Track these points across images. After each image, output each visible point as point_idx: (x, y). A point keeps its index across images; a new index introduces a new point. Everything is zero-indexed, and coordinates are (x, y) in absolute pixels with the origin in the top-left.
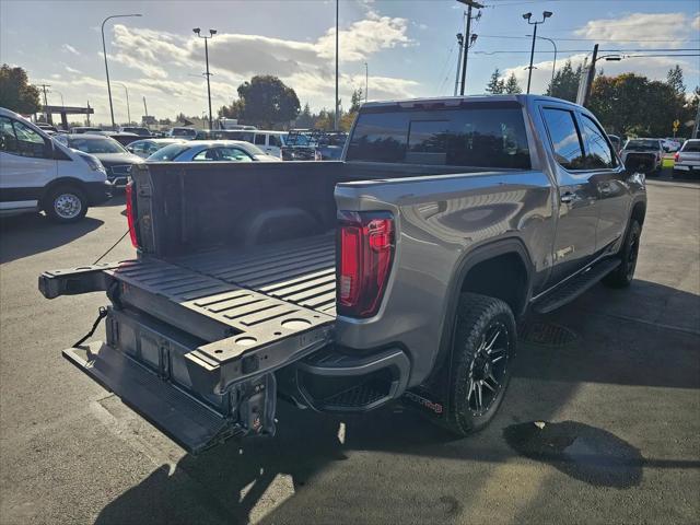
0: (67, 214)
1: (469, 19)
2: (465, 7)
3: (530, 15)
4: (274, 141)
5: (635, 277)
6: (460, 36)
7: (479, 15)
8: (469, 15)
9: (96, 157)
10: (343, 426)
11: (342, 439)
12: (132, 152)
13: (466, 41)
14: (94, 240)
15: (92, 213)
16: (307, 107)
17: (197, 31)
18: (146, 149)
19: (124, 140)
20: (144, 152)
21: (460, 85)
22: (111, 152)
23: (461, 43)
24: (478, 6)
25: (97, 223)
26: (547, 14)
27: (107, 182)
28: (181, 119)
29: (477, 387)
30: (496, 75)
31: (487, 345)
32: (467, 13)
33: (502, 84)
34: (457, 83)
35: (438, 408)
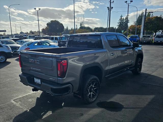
0: (2, 61)
3: (127, 2)
4: (56, 39)
5: (141, 72)
6: (108, 8)
8: (110, 2)
9: (8, 45)
10: (63, 103)
11: (63, 105)
12: (18, 43)
13: (110, 9)
14: (9, 67)
15: (8, 60)
16: (67, 27)
17: (35, 9)
18: (22, 43)
19: (15, 40)
20: (21, 43)
22: (12, 44)
23: (108, 9)
25: (9, 63)
26: (131, 1)
27: (12, 52)
28: (31, 32)
29: (91, 94)
30: (122, 17)
31: (93, 85)
32: (110, 1)
33: (124, 19)
34: (108, 20)
35: (80, 97)
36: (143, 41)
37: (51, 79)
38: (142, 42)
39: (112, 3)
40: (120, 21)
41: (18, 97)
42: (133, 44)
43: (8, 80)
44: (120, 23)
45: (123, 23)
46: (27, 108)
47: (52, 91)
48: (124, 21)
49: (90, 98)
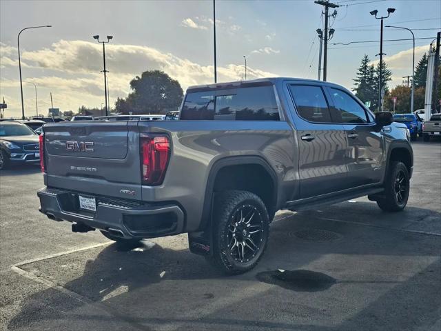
1: (327, 17)
2: (323, 7)
3: (376, 11)
5: (407, 205)
6: (319, 31)
7: (335, 13)
8: (326, 14)
13: (325, 34)
17: (97, 37)
19: (33, 126)
21: (322, 71)
23: (321, 37)
24: (334, 6)
26: (391, 11)
28: (83, 111)
29: (240, 245)
30: (366, 60)
31: (246, 221)
32: (324, 12)
33: (372, 68)
34: (320, 69)
35: (207, 248)
36: (433, 133)
37: (124, 191)
38: (430, 133)
39: (331, 17)
40: (362, 74)
41: (31, 261)
42: (374, 116)
43: (6, 223)
44: (363, 81)
45: (370, 80)
46: (56, 281)
47: (125, 222)
48: (375, 75)
49: (237, 257)
